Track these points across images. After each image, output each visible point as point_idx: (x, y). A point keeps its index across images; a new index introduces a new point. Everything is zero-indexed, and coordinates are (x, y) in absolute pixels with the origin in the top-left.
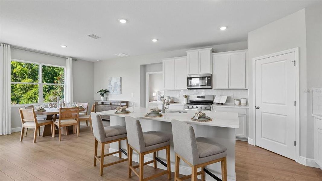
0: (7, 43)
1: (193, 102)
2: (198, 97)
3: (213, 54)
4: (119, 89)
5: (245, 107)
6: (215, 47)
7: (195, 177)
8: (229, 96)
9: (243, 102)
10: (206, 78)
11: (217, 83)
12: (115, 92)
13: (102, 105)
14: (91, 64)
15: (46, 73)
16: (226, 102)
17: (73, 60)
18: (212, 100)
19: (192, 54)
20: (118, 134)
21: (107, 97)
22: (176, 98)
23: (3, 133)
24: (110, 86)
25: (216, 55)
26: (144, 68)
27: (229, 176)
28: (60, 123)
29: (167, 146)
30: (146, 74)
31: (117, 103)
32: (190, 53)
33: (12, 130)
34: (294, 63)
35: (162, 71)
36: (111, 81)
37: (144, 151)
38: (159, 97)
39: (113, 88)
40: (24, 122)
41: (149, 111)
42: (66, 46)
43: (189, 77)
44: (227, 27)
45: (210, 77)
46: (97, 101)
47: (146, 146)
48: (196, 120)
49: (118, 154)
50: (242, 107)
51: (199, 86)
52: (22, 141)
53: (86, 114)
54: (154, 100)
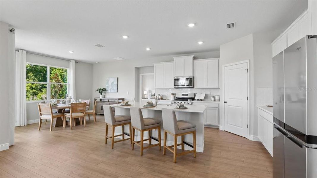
0: (23, 49)
1: (179, 99)
2: (183, 95)
3: (194, 60)
4: (115, 88)
5: (218, 102)
6: (196, 55)
7: (176, 147)
8: (207, 93)
9: (217, 98)
10: (189, 79)
11: (198, 83)
12: (112, 91)
13: (101, 102)
14: (91, 66)
15: (38, 72)
16: (204, 98)
17: (75, 62)
18: (194, 97)
19: (178, 60)
20: (123, 120)
21: (105, 94)
22: (165, 96)
23: (20, 125)
25: (197, 61)
26: (138, 69)
27: (198, 145)
28: (71, 115)
29: (158, 126)
30: (139, 75)
31: (114, 100)
32: (176, 59)
33: (27, 123)
34: (247, 70)
35: (153, 73)
36: (108, 81)
37: (144, 129)
38: (149, 95)
39: (110, 87)
40: (41, 115)
41: (146, 104)
42: (73, 52)
43: (176, 78)
44: (203, 42)
45: (192, 79)
46: (96, 98)
47: (145, 126)
48: (177, 109)
49: (122, 136)
50: (216, 102)
51: (185, 86)
52: (40, 130)
53: (89, 109)
54: (145, 98)
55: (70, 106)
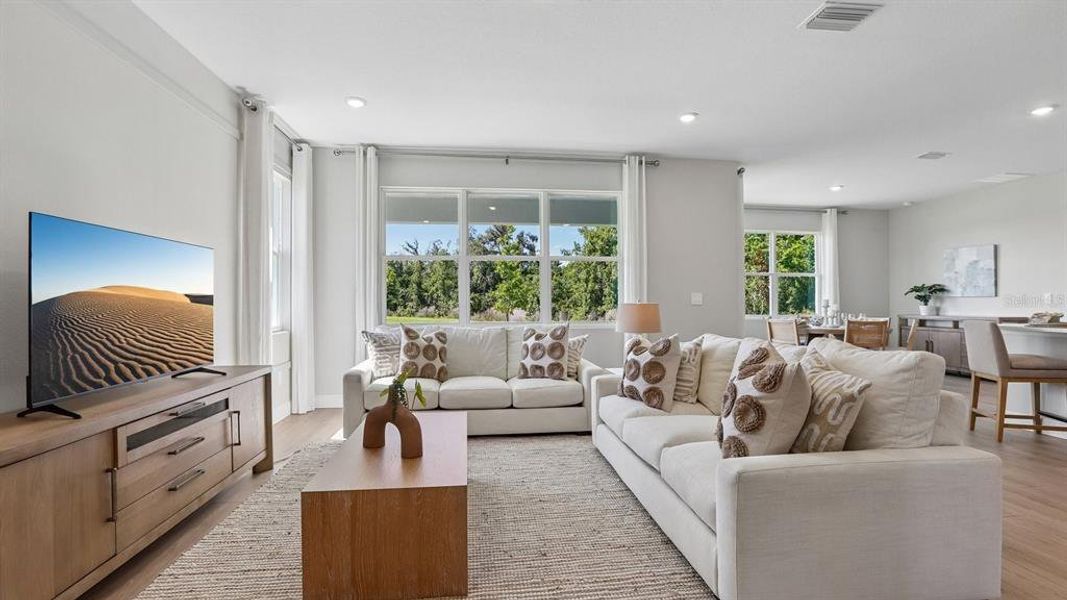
4: (987, 282)
12: (971, 292)
13: (922, 328)
20: (1041, 367)
24: (952, 275)
36: (954, 260)
39: (962, 280)
42: (842, 187)
46: (906, 317)
55: (845, 327)
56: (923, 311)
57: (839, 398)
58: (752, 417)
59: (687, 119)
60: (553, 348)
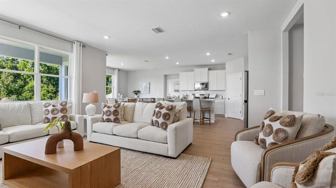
56: (136, 97)
57: (178, 111)
58: (167, 117)
59: (106, 37)
60: (62, 111)
